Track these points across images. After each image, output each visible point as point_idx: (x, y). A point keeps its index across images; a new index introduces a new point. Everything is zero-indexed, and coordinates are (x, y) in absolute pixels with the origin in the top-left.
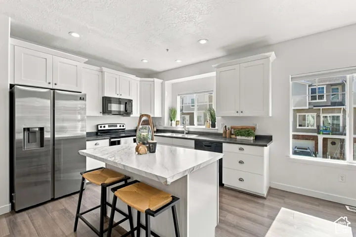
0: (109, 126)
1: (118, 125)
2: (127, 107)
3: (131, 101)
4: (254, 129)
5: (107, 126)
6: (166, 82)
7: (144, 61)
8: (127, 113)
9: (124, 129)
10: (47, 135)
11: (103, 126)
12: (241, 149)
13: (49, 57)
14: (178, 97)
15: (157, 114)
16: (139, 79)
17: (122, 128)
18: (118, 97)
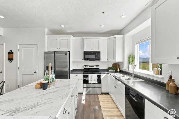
6: (125, 35)
7: (102, 26)
8: (97, 58)
9: (99, 68)
11: (86, 66)
13: (58, 38)
17: (97, 68)
18: (91, 51)
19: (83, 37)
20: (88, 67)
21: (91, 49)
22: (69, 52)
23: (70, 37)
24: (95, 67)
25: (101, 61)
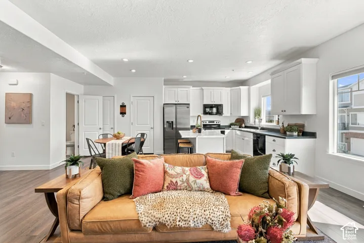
0: (209, 122)
1: (215, 122)
2: (219, 109)
3: (221, 106)
4: (303, 126)
5: (207, 122)
6: (251, 87)
8: (219, 112)
9: (220, 125)
10: (174, 126)
11: (205, 122)
12: (274, 141)
13: (176, 89)
14: (262, 98)
15: (244, 113)
16: (229, 89)
17: (218, 123)
19: (203, 88)
21: (212, 102)
23: (190, 88)
25: (223, 115)
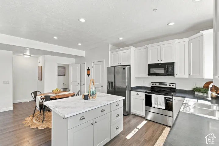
1: (168, 84)
3: (172, 64)
10: (113, 86)
13: (119, 52)
17: (171, 87)
18: (159, 62)
19: (148, 46)
20: (158, 85)
21: (159, 61)
22: (130, 65)
23: (130, 49)
24: (168, 86)
25: (176, 76)
